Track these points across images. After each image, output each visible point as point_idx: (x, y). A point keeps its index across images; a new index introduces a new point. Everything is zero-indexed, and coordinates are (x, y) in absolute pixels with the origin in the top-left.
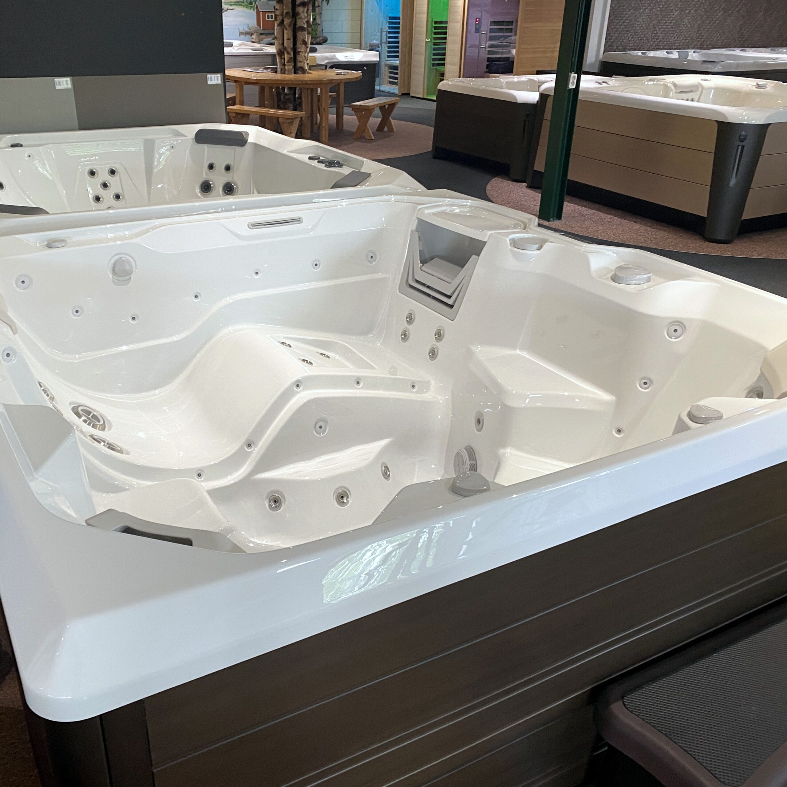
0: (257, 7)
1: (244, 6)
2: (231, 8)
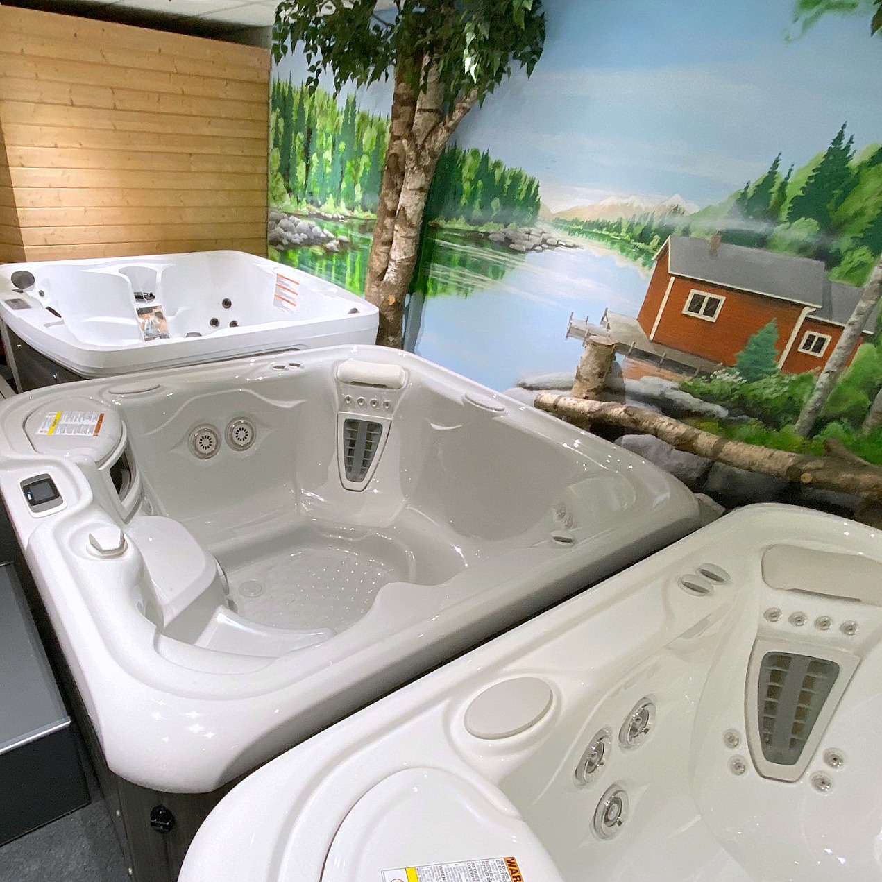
0: (662, 258)
1: (613, 242)
2: (571, 240)
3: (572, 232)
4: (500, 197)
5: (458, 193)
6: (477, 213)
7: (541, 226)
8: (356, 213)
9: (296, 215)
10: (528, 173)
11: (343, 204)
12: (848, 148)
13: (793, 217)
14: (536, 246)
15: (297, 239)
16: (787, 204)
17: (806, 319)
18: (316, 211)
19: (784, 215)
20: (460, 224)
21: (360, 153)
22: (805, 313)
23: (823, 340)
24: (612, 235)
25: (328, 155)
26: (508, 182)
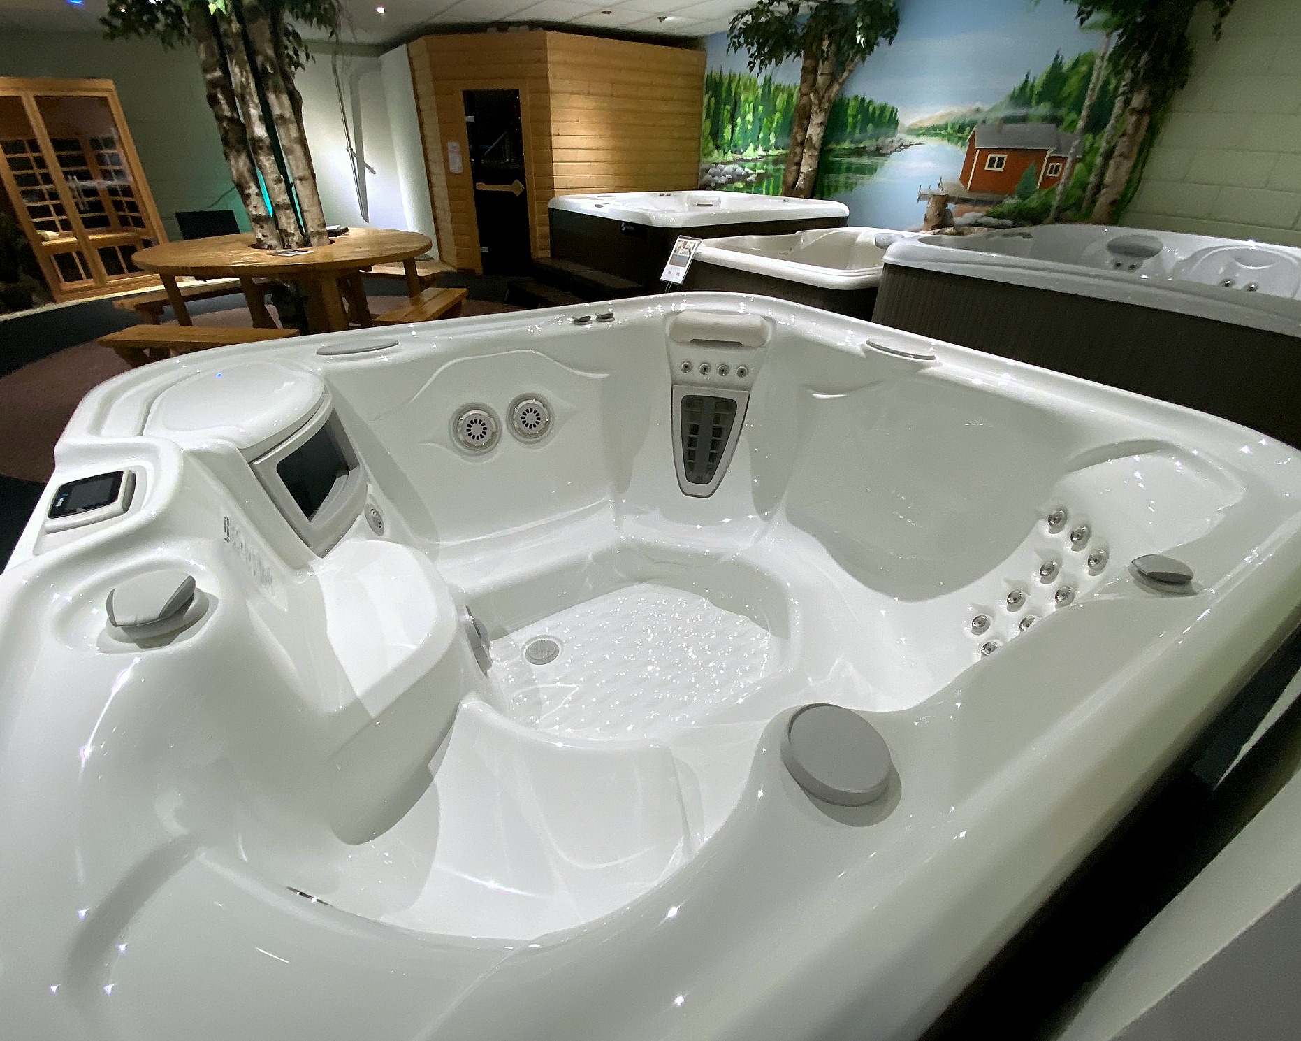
0: (972, 139)
1: (943, 136)
2: (918, 140)
3: (918, 135)
4: (872, 123)
5: (845, 125)
6: (857, 135)
7: (899, 135)
8: (771, 152)
9: (722, 163)
10: (891, 104)
11: (760, 148)
12: (1061, 63)
13: (1038, 103)
14: (896, 148)
15: (723, 180)
16: (1035, 97)
17: (1049, 157)
18: (738, 156)
19: (1034, 103)
20: (847, 145)
21: (774, 112)
22: (1049, 153)
23: (1058, 167)
24: (943, 132)
25: (749, 117)
26: (878, 112)
